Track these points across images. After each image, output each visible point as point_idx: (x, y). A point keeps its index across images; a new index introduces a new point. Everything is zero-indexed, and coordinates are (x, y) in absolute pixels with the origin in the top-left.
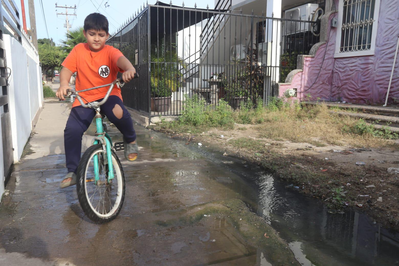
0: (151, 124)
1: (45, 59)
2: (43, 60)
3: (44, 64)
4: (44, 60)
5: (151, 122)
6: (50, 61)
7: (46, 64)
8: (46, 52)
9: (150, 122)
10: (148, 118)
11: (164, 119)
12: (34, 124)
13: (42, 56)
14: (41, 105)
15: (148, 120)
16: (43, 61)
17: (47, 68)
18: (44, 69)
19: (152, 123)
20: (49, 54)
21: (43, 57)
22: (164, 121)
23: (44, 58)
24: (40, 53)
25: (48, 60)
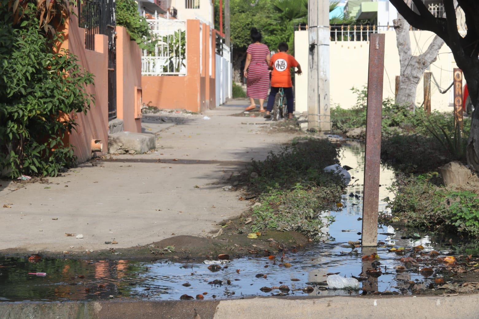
1: (240, 35)
2: (236, 38)
3: (238, 46)
4: (239, 37)
7: (242, 45)
8: (243, 19)
13: (235, 29)
16: (237, 40)
18: (237, 56)
20: (248, 24)
21: (237, 31)
23: (239, 33)
24: (232, 23)
25: (246, 36)
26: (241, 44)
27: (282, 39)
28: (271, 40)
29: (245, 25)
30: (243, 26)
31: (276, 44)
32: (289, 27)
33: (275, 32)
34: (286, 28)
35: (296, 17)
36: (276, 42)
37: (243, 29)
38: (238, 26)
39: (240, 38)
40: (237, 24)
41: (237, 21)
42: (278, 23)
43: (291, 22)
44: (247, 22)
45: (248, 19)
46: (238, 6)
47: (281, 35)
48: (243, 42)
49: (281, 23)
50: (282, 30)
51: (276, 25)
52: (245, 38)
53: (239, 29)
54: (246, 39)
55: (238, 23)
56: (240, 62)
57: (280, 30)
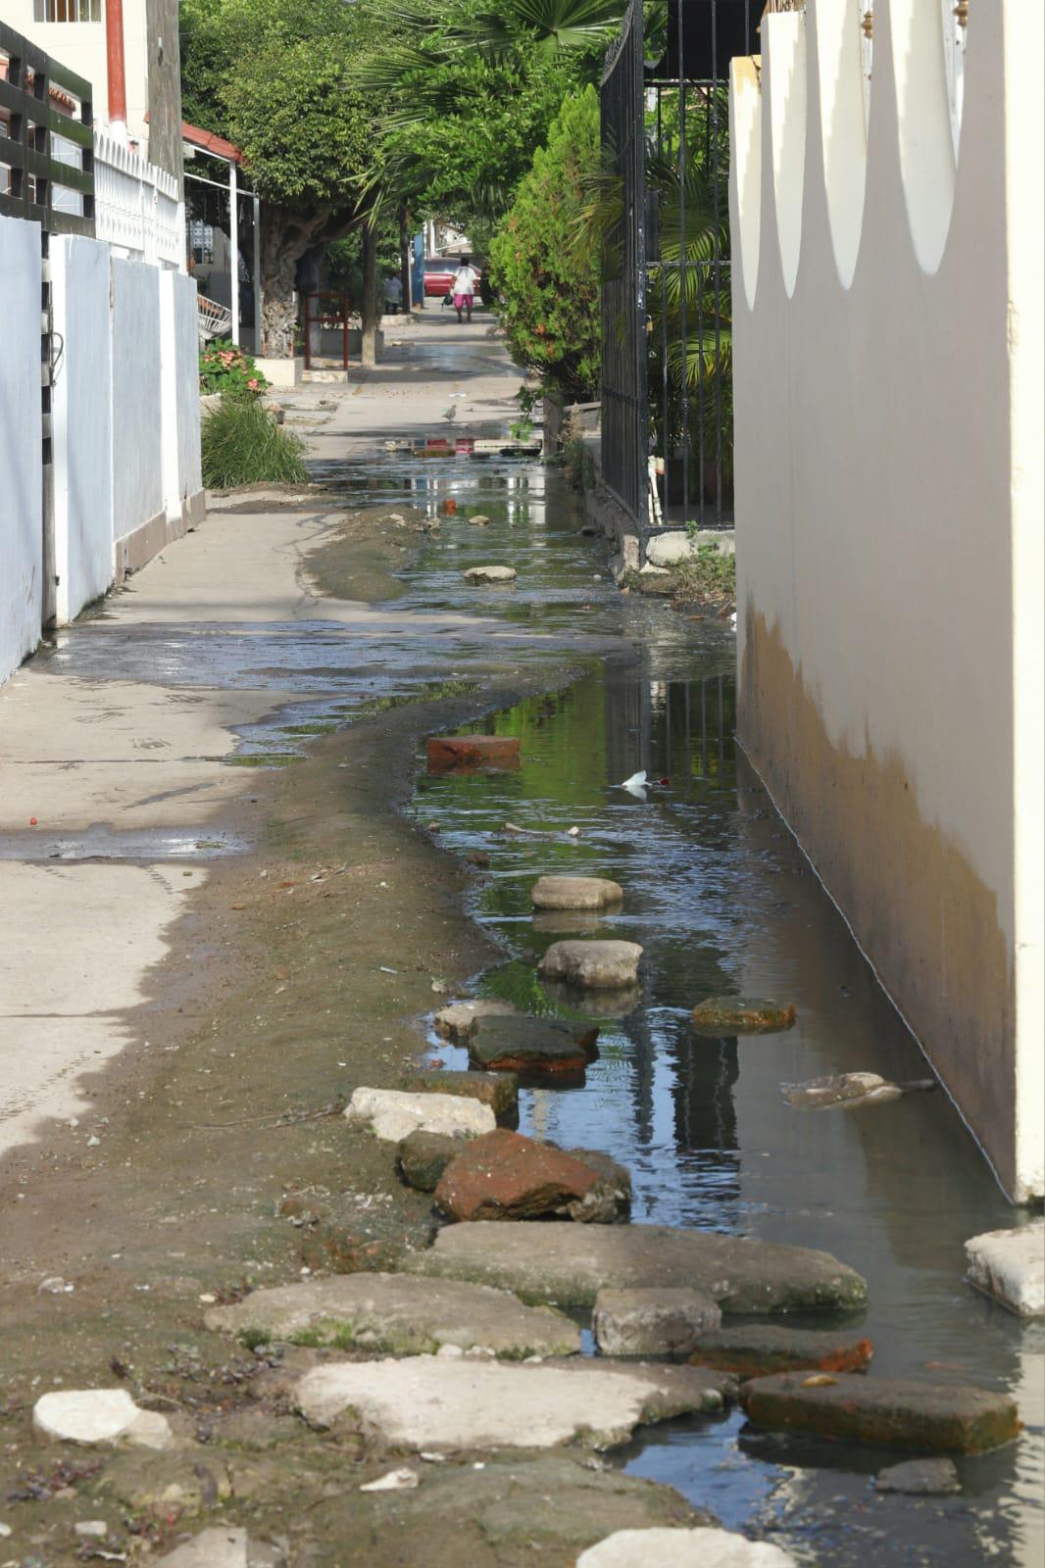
0: (648, 568)
4: (284, 150)
5: (648, 558)
6: (333, 161)
8: (300, 65)
9: (643, 558)
10: (637, 541)
11: (716, 547)
12: (126, 564)
13: (264, 110)
14: (174, 510)
15: (636, 551)
17: (308, 229)
19: (651, 562)
20: (325, 90)
21: (275, 120)
22: (713, 554)
23: (283, 128)
25: (315, 145)
26: (292, 183)
27: (500, 135)
28: (441, 144)
29: (312, 94)
30: (300, 98)
31: (464, 167)
32: (536, 73)
33: (461, 100)
34: (523, 78)
35: (575, 17)
36: (472, 153)
37: (301, 112)
38: (279, 97)
39: (290, 156)
40: (274, 91)
41: (272, 74)
42: (478, 49)
43: (549, 44)
44: (320, 81)
45: (322, 66)
46: (282, 16)
47: (497, 116)
48: (301, 172)
49: (491, 49)
50: (497, 88)
51: (466, 61)
52: (313, 152)
53: (282, 112)
54: (313, 160)
55: (277, 83)
56: (291, 262)
57: (487, 86)
